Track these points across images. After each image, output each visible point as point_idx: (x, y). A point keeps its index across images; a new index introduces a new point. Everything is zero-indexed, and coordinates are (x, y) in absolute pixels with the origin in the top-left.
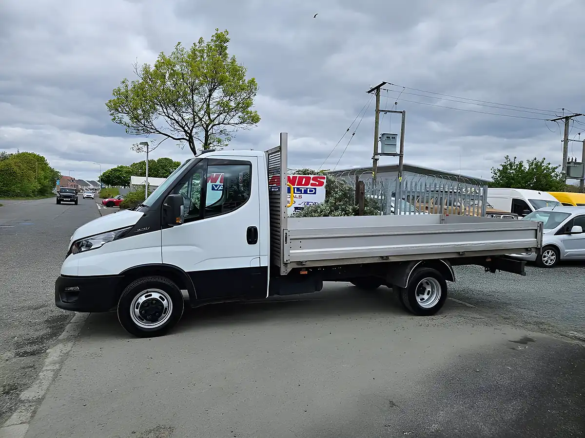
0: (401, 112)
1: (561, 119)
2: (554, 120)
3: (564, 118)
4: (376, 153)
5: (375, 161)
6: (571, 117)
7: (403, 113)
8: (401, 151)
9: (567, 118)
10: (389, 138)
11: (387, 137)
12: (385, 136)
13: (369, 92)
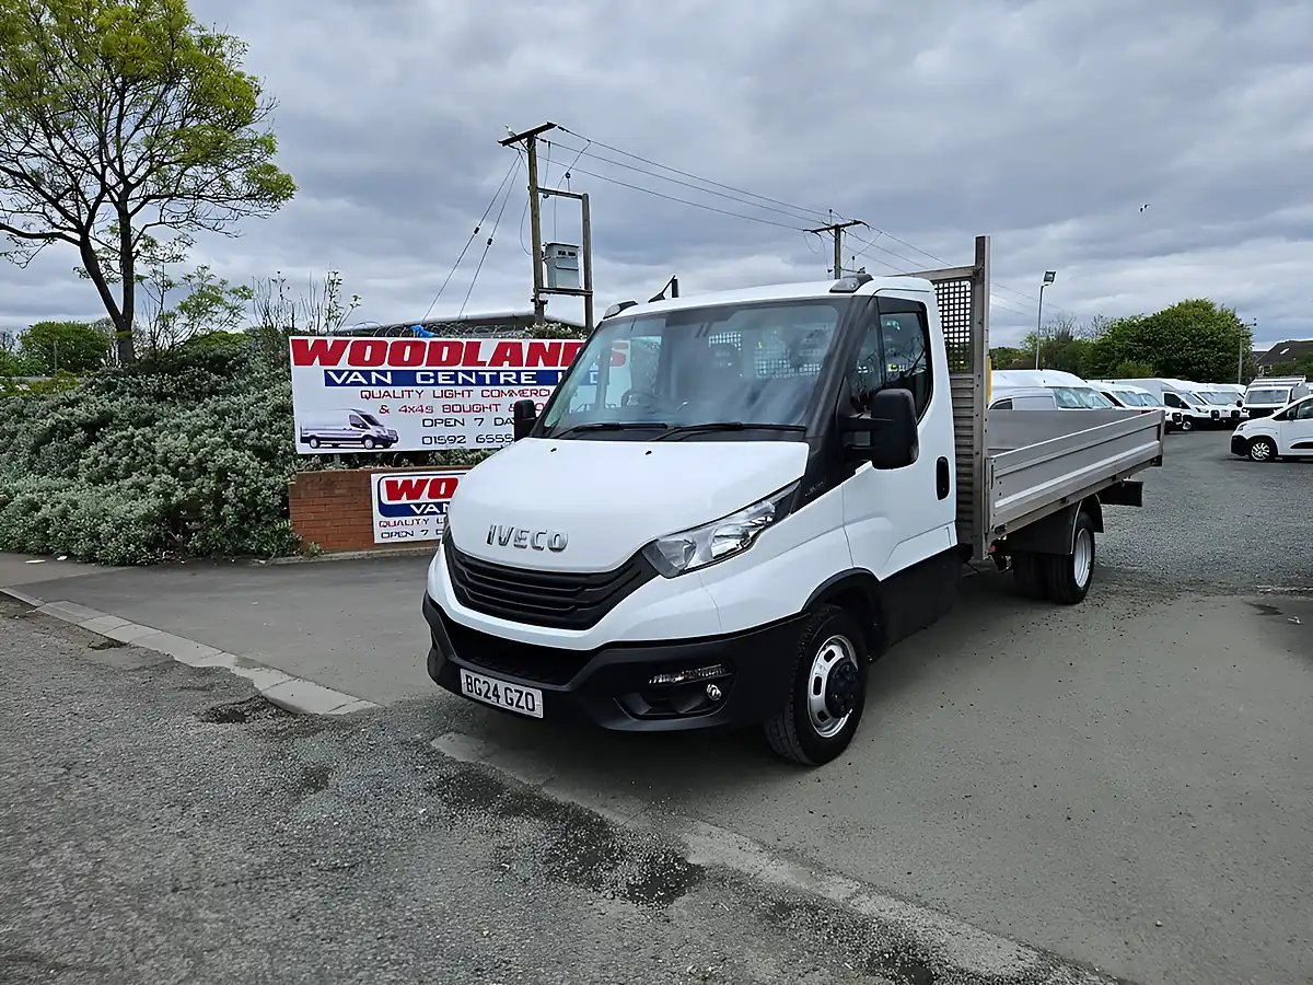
0: (580, 197)
1: (828, 229)
2: (815, 232)
3: (832, 228)
4: (539, 288)
5: (540, 305)
6: (844, 226)
7: (584, 198)
8: (587, 284)
9: (837, 228)
10: (564, 253)
11: (560, 253)
12: (556, 250)
13: (505, 143)
